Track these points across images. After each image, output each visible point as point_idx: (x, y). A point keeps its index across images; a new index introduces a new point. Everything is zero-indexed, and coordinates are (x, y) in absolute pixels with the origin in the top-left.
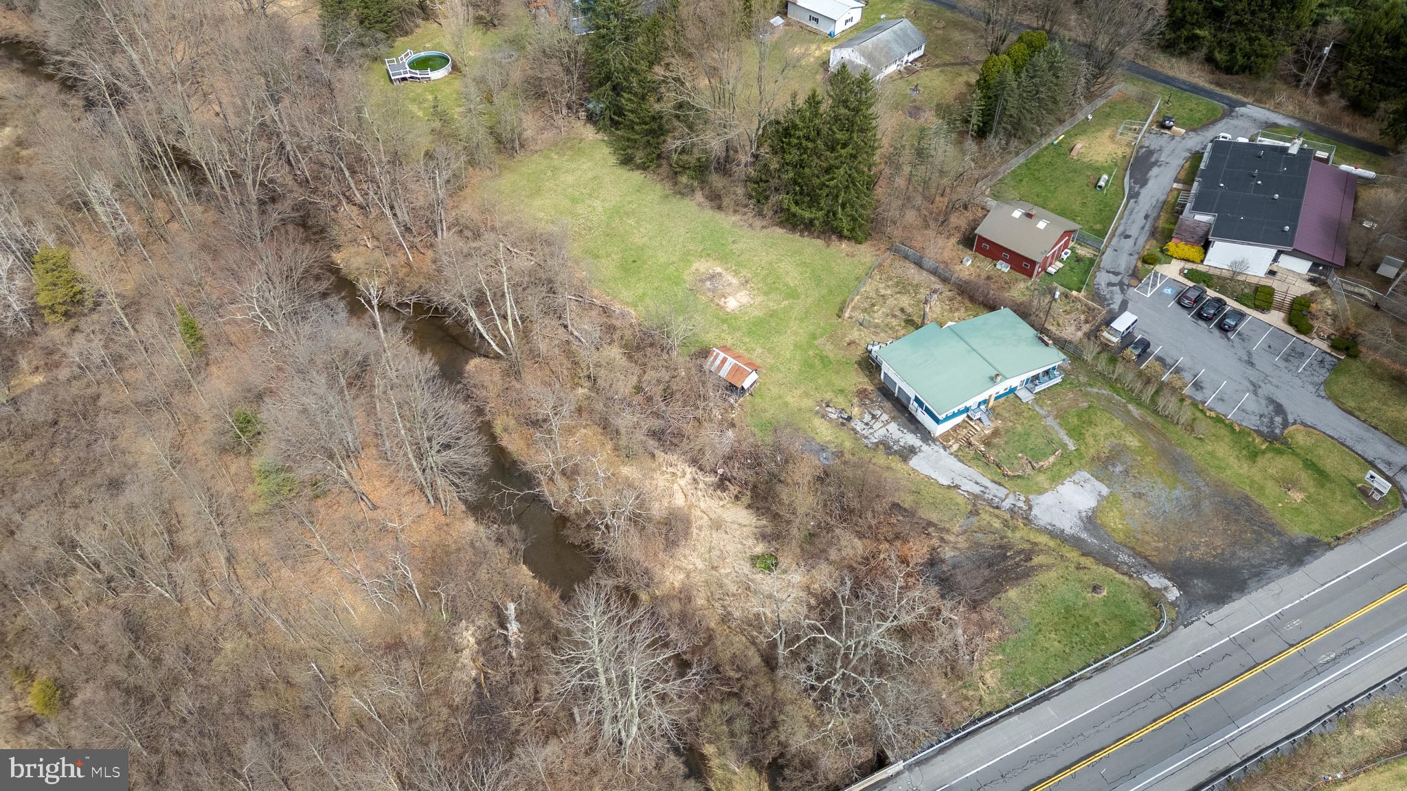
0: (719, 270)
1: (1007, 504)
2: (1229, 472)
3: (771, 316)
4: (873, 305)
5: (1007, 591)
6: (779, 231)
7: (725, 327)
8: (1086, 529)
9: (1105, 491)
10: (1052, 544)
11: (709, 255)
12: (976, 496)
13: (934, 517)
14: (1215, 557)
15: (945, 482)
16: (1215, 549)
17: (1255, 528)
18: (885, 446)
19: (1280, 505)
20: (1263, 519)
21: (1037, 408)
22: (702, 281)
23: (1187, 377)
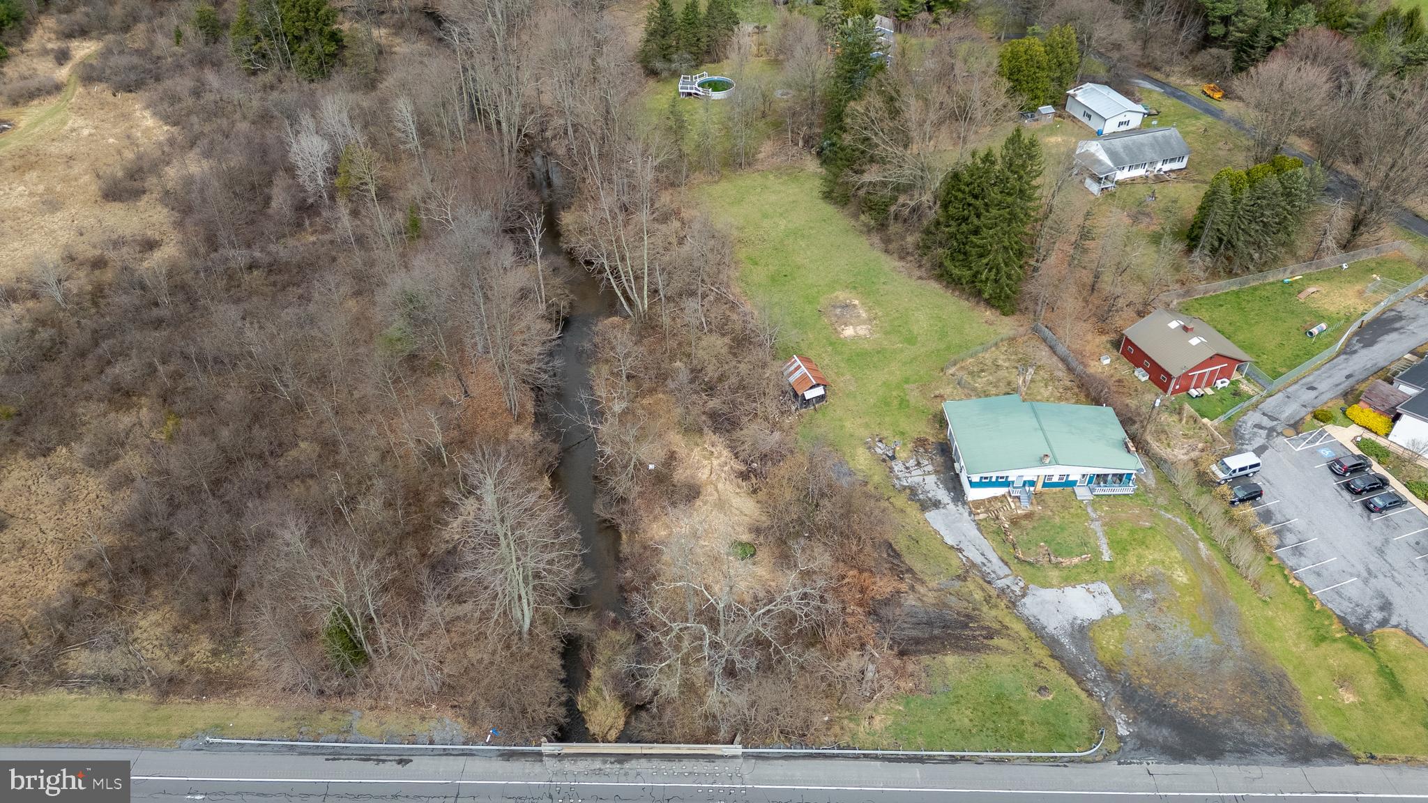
0: (856, 302)
1: (1001, 583)
2: (1277, 644)
3: (878, 352)
4: (983, 371)
5: (946, 655)
6: (934, 285)
7: (830, 349)
8: (1072, 636)
9: (1117, 609)
10: (1024, 634)
11: (855, 288)
12: (974, 565)
13: (918, 566)
14: (1203, 716)
15: (950, 541)
16: (1207, 709)
17: (1273, 708)
18: (912, 492)
19: (1320, 698)
20: (1288, 704)
21: (1089, 510)
22: (834, 307)
23: (1290, 539)
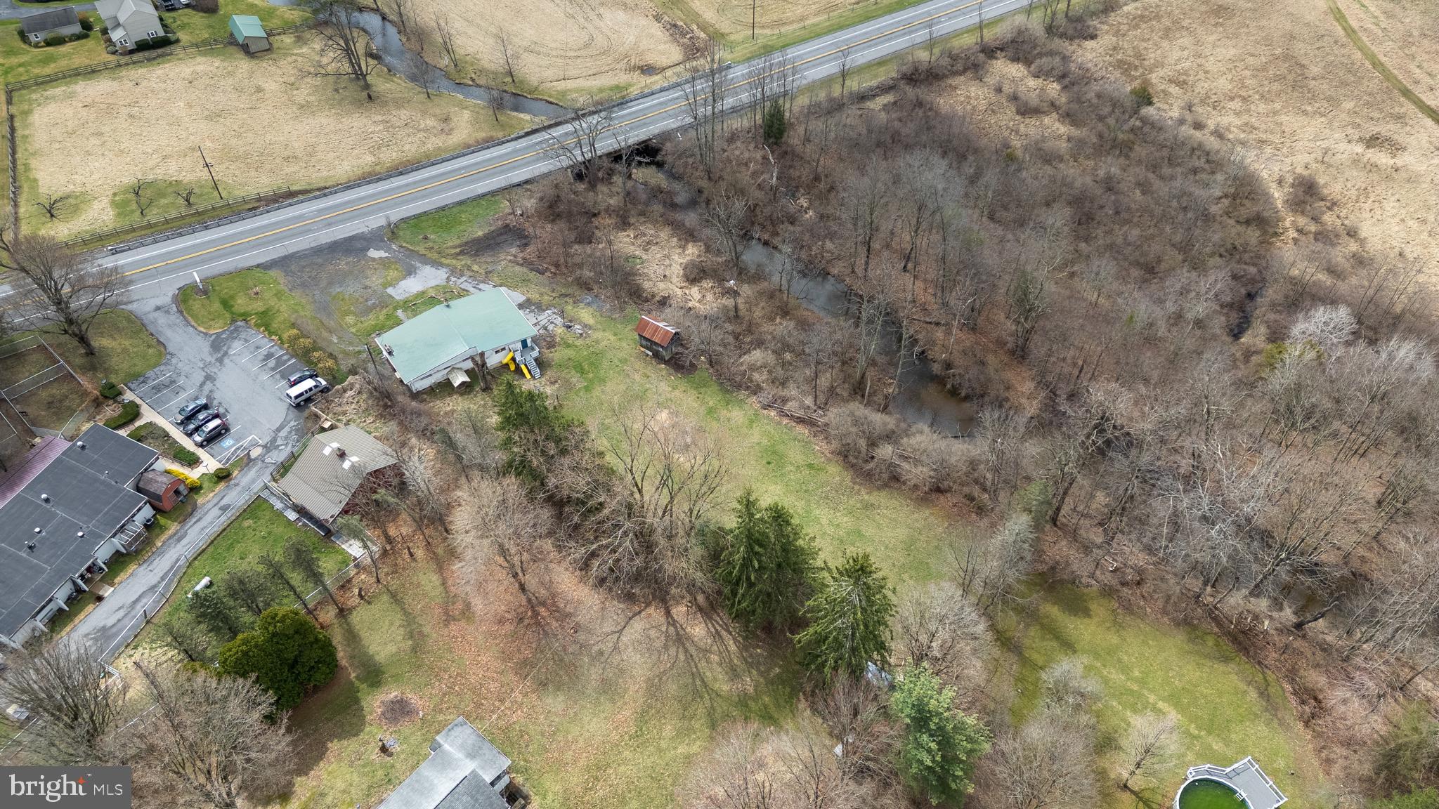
1: (464, 278)
2: (293, 302)
8: (416, 268)
9: (390, 291)
10: (443, 260)
12: (484, 282)
15: (503, 289)
17: (301, 274)
19: (273, 285)
23: (272, 363)
